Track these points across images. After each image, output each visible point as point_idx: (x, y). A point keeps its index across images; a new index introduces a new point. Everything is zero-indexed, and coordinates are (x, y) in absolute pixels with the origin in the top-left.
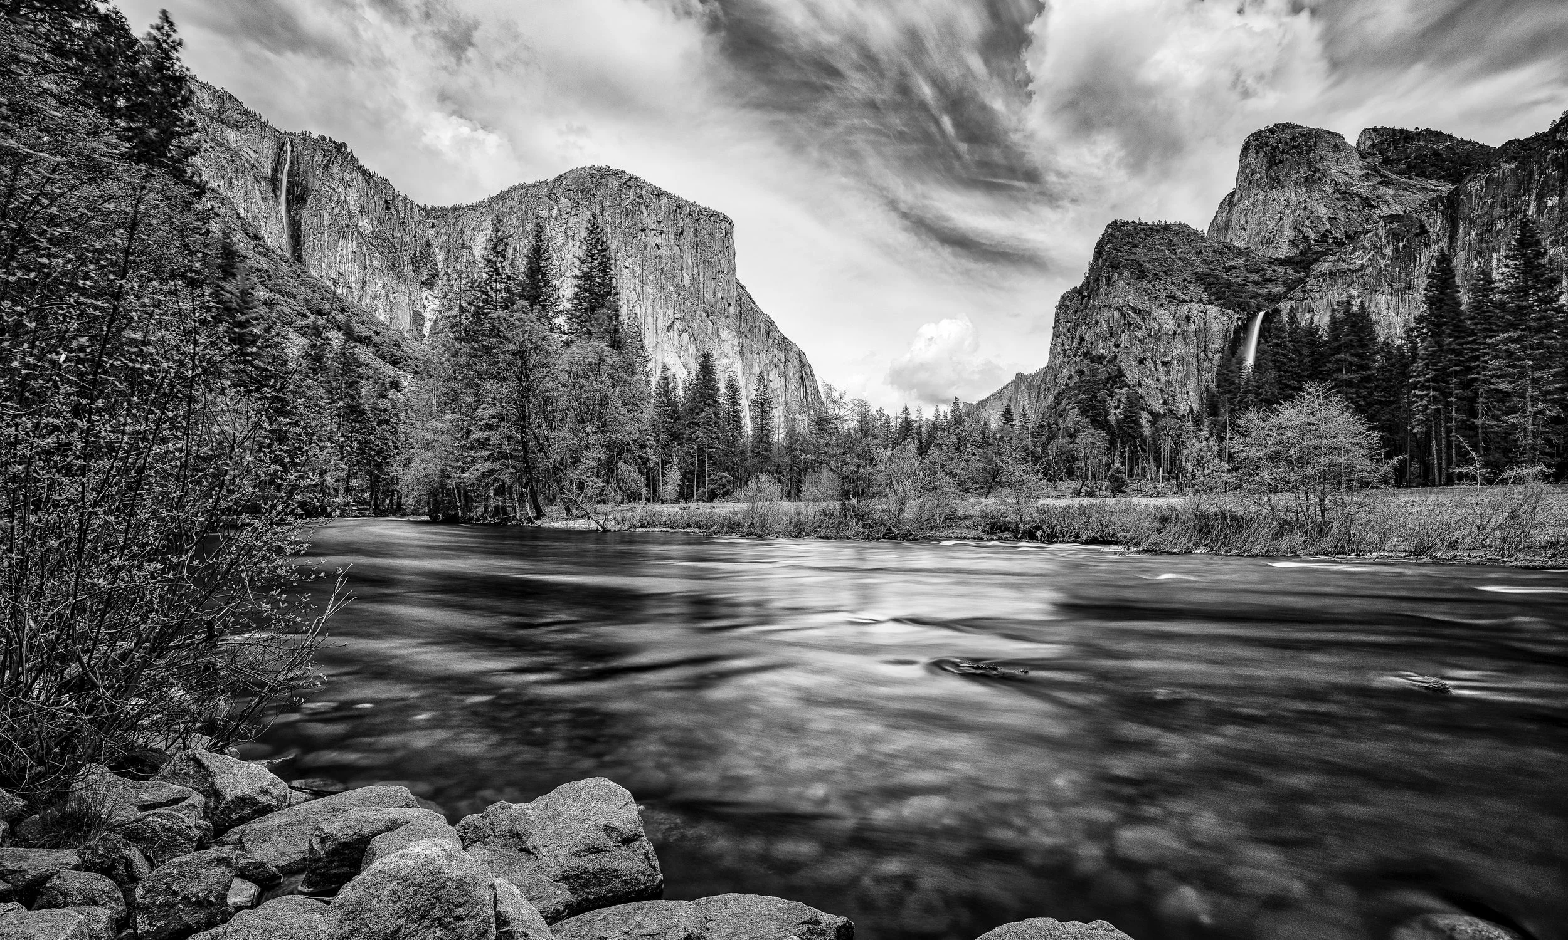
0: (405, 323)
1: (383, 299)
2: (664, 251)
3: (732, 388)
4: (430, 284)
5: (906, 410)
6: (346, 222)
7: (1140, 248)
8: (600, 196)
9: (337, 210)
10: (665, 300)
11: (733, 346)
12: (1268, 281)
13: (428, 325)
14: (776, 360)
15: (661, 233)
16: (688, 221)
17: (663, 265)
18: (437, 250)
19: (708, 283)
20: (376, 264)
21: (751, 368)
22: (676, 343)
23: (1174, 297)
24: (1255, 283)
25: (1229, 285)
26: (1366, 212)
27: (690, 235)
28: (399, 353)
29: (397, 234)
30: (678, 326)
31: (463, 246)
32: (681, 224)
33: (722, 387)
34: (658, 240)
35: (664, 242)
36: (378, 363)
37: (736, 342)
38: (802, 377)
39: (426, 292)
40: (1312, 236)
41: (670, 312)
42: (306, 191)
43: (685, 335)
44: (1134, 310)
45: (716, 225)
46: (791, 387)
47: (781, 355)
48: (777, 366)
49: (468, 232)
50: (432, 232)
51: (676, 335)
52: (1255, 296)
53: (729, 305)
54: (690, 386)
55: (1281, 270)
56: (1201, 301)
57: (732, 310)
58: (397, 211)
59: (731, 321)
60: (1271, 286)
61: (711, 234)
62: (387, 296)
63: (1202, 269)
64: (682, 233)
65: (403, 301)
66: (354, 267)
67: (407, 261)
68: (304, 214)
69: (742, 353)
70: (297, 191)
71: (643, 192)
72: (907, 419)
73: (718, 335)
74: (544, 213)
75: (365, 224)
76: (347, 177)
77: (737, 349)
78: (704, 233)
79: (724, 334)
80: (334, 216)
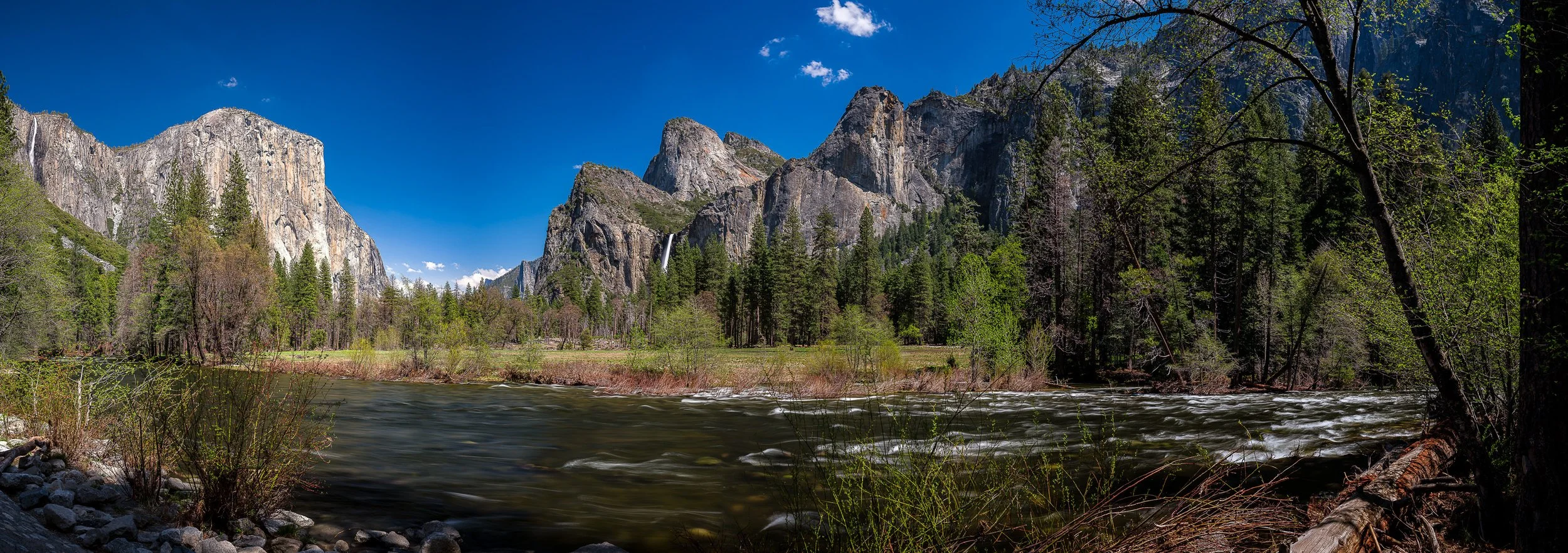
0: (103, 228)
1: (89, 212)
2: (273, 167)
3: (324, 267)
4: (117, 200)
5: (448, 286)
6: (67, 165)
7: (603, 183)
8: (229, 129)
9: (62, 158)
10: (274, 202)
11: (323, 234)
12: (675, 215)
13: (116, 227)
14: (352, 245)
15: (272, 153)
16: (290, 144)
17: (273, 177)
18: (121, 176)
19: (305, 189)
20: (85, 190)
21: (335, 250)
22: (281, 232)
23: (622, 218)
24: (669, 215)
25: (654, 214)
26: (727, 182)
27: (292, 154)
28: (101, 248)
29: (97, 169)
30: (284, 220)
31: (138, 172)
32: (286, 146)
33: (318, 265)
34: (270, 159)
35: (274, 160)
36: (89, 255)
37: (324, 232)
38: (372, 258)
39: (115, 206)
40: (700, 191)
41: (277, 211)
42: (45, 148)
43: (288, 227)
44: (597, 223)
45: (311, 147)
46: (364, 265)
47: (357, 242)
48: (353, 250)
49: (141, 162)
50: (118, 164)
51: (282, 227)
52: (669, 223)
53: (320, 205)
54: (294, 265)
55: (683, 209)
56: (638, 223)
57: (321, 209)
58: (97, 153)
59: (321, 216)
60: (677, 217)
61: (307, 153)
62: (92, 211)
63: (639, 201)
64: (286, 153)
65: (101, 212)
66: (72, 194)
67: (103, 185)
68: (45, 163)
69: (329, 240)
70: (40, 150)
71: (259, 124)
72: (448, 291)
73: (312, 227)
74: (191, 144)
75: (79, 165)
76: (68, 136)
77: (325, 237)
78: (302, 152)
79: (316, 226)
80: (61, 162)
